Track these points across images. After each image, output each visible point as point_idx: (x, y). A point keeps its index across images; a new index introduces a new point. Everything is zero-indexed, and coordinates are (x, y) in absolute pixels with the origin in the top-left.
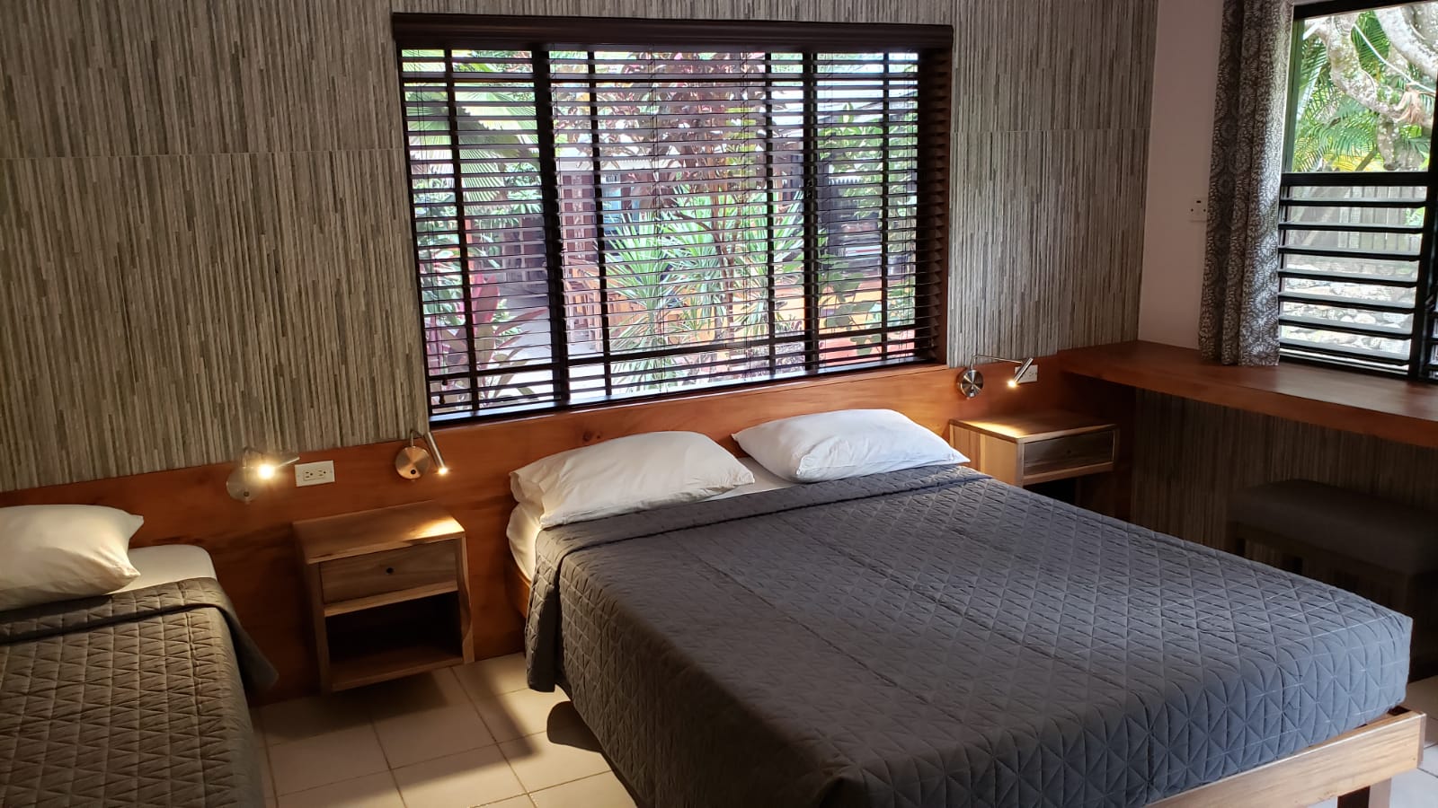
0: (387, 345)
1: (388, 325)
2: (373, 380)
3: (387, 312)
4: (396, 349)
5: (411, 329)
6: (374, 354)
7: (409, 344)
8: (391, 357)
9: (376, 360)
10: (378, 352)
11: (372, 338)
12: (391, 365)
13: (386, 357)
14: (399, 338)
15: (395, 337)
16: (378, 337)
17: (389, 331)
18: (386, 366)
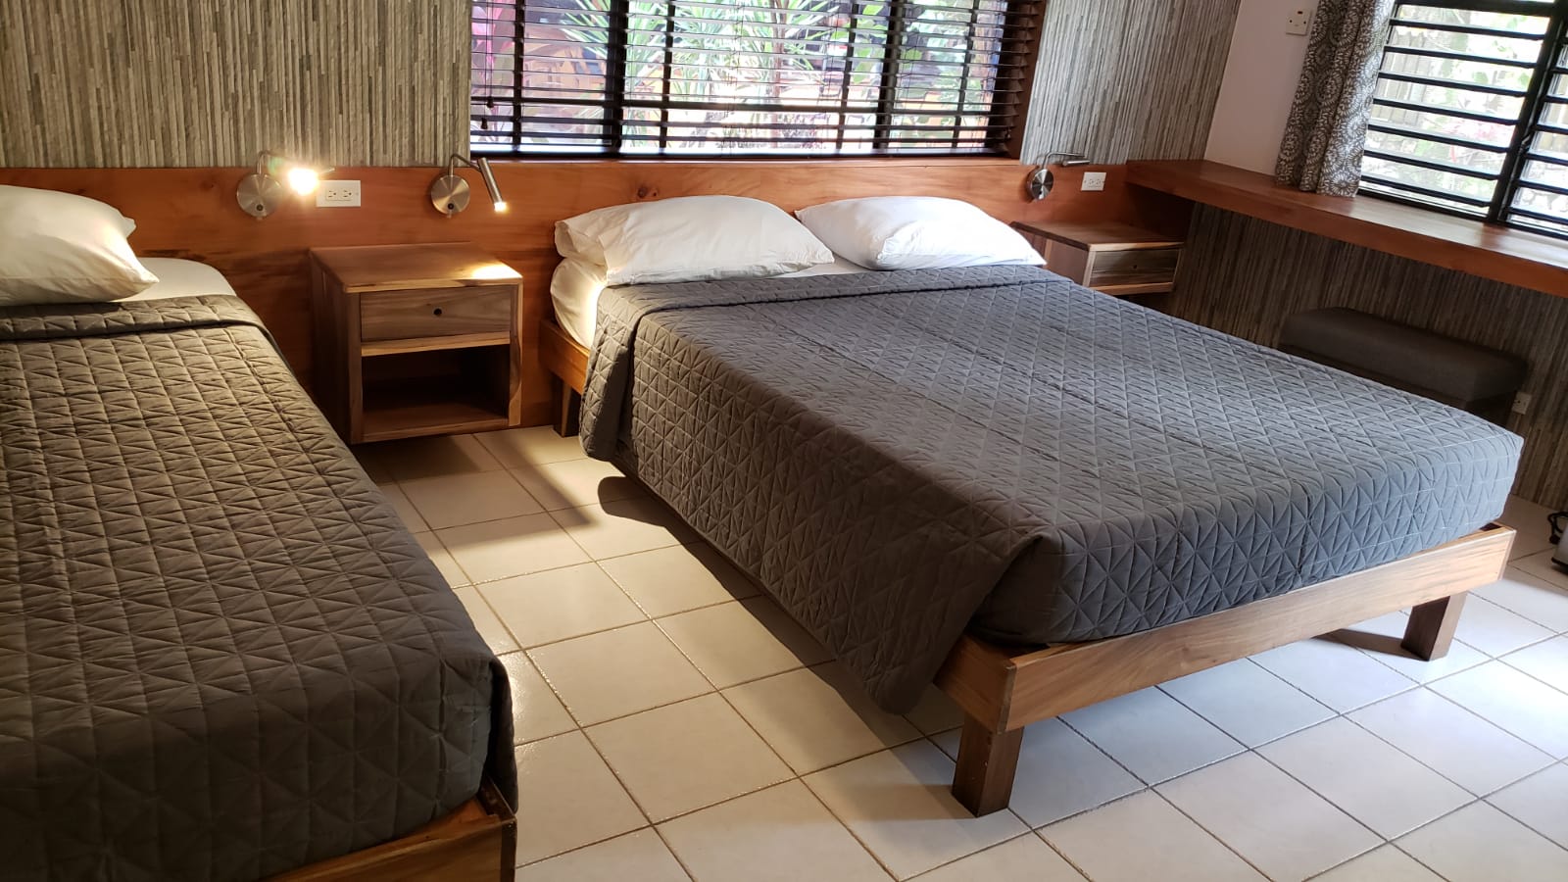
0: (432, 48)
1: (435, 24)
2: (412, 89)
3: (436, 7)
4: (442, 54)
5: (461, 33)
6: (416, 58)
7: (457, 52)
8: (435, 65)
9: (418, 66)
10: (421, 57)
11: (416, 38)
12: (435, 75)
13: (430, 64)
14: (447, 42)
15: (442, 40)
16: (423, 38)
17: (435, 31)
18: (429, 74)
